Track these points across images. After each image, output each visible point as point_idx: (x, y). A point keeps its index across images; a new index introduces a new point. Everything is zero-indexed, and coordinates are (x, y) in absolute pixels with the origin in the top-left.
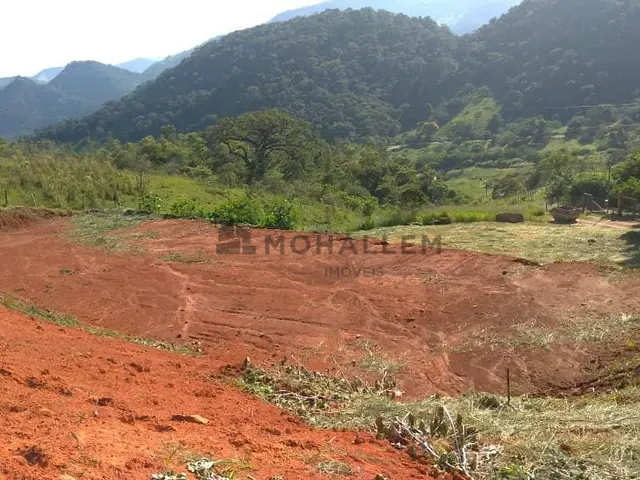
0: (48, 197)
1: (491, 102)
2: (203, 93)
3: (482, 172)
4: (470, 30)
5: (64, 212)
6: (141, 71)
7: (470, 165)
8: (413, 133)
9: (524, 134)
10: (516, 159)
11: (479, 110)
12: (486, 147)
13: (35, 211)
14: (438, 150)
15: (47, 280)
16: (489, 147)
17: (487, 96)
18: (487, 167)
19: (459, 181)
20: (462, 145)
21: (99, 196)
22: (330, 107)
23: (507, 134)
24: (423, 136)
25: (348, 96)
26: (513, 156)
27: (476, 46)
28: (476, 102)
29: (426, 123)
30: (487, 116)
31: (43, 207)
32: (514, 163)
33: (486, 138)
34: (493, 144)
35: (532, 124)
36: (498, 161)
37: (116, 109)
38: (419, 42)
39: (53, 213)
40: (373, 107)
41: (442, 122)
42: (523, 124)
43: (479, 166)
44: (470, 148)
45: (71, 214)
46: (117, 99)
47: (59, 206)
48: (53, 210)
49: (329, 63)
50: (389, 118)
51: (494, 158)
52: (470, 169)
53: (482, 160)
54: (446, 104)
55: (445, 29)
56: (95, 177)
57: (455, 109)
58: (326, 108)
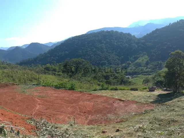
0: (14, 80)
1: (146, 57)
2: (66, 52)
3: (143, 76)
4: (141, 37)
5: (17, 84)
6: (50, 46)
7: (140, 74)
8: (124, 65)
9: (155, 66)
10: (153, 73)
11: (143, 59)
12: (145, 69)
13: (10, 83)
14: (131, 69)
15: (7, 101)
16: (146, 69)
17: (145, 55)
18: (145, 75)
19: (136, 78)
20: (138, 68)
21: (28, 80)
22: (101, 57)
23: (151, 65)
24: (127, 66)
25: (106, 54)
26: (152, 72)
27: (143, 41)
28: (142, 57)
29: (128, 62)
30: (145, 60)
31: (12, 82)
32: (152, 74)
33: (145, 66)
34: (147, 69)
35: (158, 63)
36: (148, 73)
37: (42, 56)
38: (126, 40)
39: (14, 84)
40: (113, 57)
41: (132, 62)
42: (156, 63)
43: (142, 74)
44: (140, 69)
45: (19, 84)
46: (43, 53)
47: (16, 82)
48: (14, 83)
49: (101, 45)
50: (117, 60)
51: (147, 72)
52: (140, 75)
53: (144, 73)
54: (134, 57)
55: (134, 36)
56: (28, 75)
57: (136, 58)
58: (100, 57)
